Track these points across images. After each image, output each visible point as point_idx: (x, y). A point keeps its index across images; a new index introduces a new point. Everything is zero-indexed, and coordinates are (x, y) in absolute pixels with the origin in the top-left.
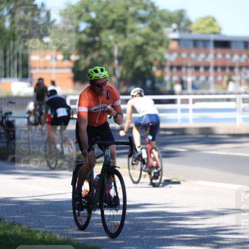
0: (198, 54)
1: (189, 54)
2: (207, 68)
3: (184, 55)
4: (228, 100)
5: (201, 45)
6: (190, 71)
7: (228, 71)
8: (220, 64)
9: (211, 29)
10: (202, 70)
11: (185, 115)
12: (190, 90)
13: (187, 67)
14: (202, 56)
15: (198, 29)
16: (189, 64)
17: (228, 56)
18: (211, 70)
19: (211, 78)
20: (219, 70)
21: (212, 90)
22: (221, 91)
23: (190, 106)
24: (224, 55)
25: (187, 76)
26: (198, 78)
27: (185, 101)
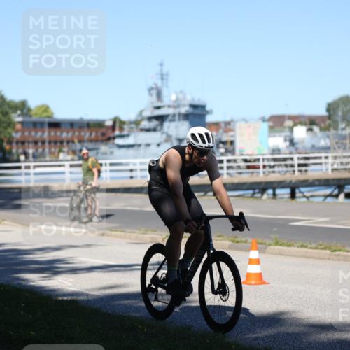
0: (36, 132)
1: (30, 133)
2: (43, 143)
3: (26, 134)
4: (60, 166)
5: (38, 126)
6: (31, 145)
7: (59, 144)
8: (53, 139)
9: (45, 114)
10: (40, 144)
11: (27, 177)
12: (31, 159)
13: (29, 142)
14: (39, 134)
15: (36, 114)
16: (31, 140)
17: (59, 134)
18: (47, 144)
19: (47, 150)
20: (53, 144)
21: (48, 158)
22: (54, 159)
23: (32, 171)
24: (56, 133)
25: (29, 148)
26: (37, 150)
27: (28, 167)
